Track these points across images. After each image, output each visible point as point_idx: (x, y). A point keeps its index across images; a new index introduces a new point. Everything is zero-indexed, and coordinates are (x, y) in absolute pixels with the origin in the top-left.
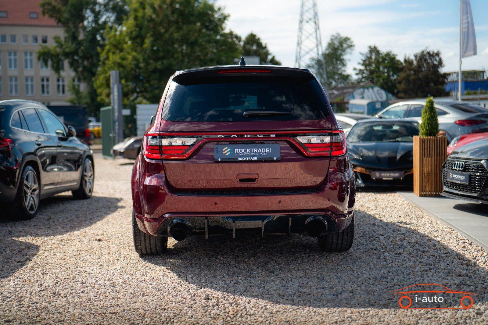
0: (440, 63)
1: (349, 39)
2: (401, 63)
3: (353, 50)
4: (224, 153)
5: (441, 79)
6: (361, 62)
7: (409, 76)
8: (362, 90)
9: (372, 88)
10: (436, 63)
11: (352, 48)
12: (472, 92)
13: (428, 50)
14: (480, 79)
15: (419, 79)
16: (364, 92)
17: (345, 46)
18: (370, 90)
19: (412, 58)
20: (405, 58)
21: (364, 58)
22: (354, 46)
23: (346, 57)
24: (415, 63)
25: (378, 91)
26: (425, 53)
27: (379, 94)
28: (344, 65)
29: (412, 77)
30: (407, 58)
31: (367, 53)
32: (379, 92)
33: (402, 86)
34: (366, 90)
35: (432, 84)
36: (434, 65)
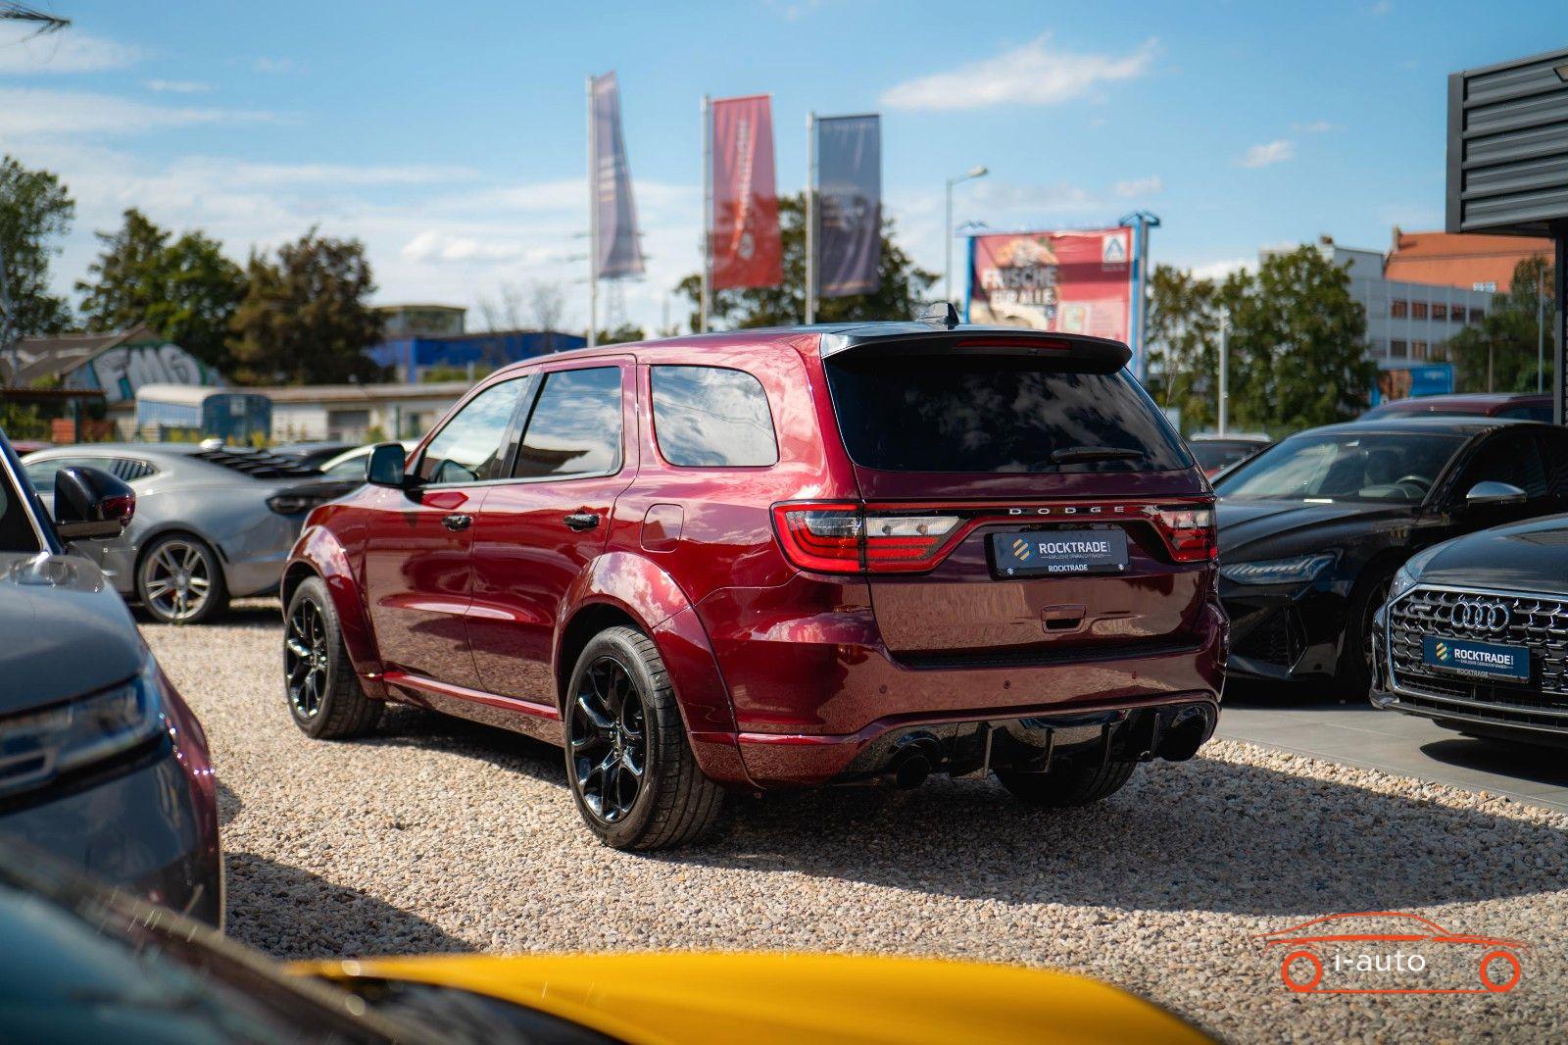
0: (364, 280)
1: (52, 180)
2: (238, 272)
3: (70, 217)
4: (1016, 554)
5: (369, 330)
6: (101, 263)
7: (267, 315)
8: (122, 353)
9: (157, 348)
10: (351, 277)
11: (68, 210)
12: (451, 371)
13: (319, 235)
14: (452, 332)
15: (299, 325)
16: (128, 358)
17: (40, 203)
18: (149, 353)
19: (273, 260)
20: (253, 254)
21: (108, 250)
22: (71, 203)
23: (47, 241)
24: (283, 273)
25: (173, 358)
26: (313, 245)
27: (176, 368)
28: (39, 267)
29: (278, 320)
30: (258, 256)
31: (122, 234)
32: (176, 362)
33: (248, 347)
34: (135, 355)
35: (340, 343)
36: (346, 284)
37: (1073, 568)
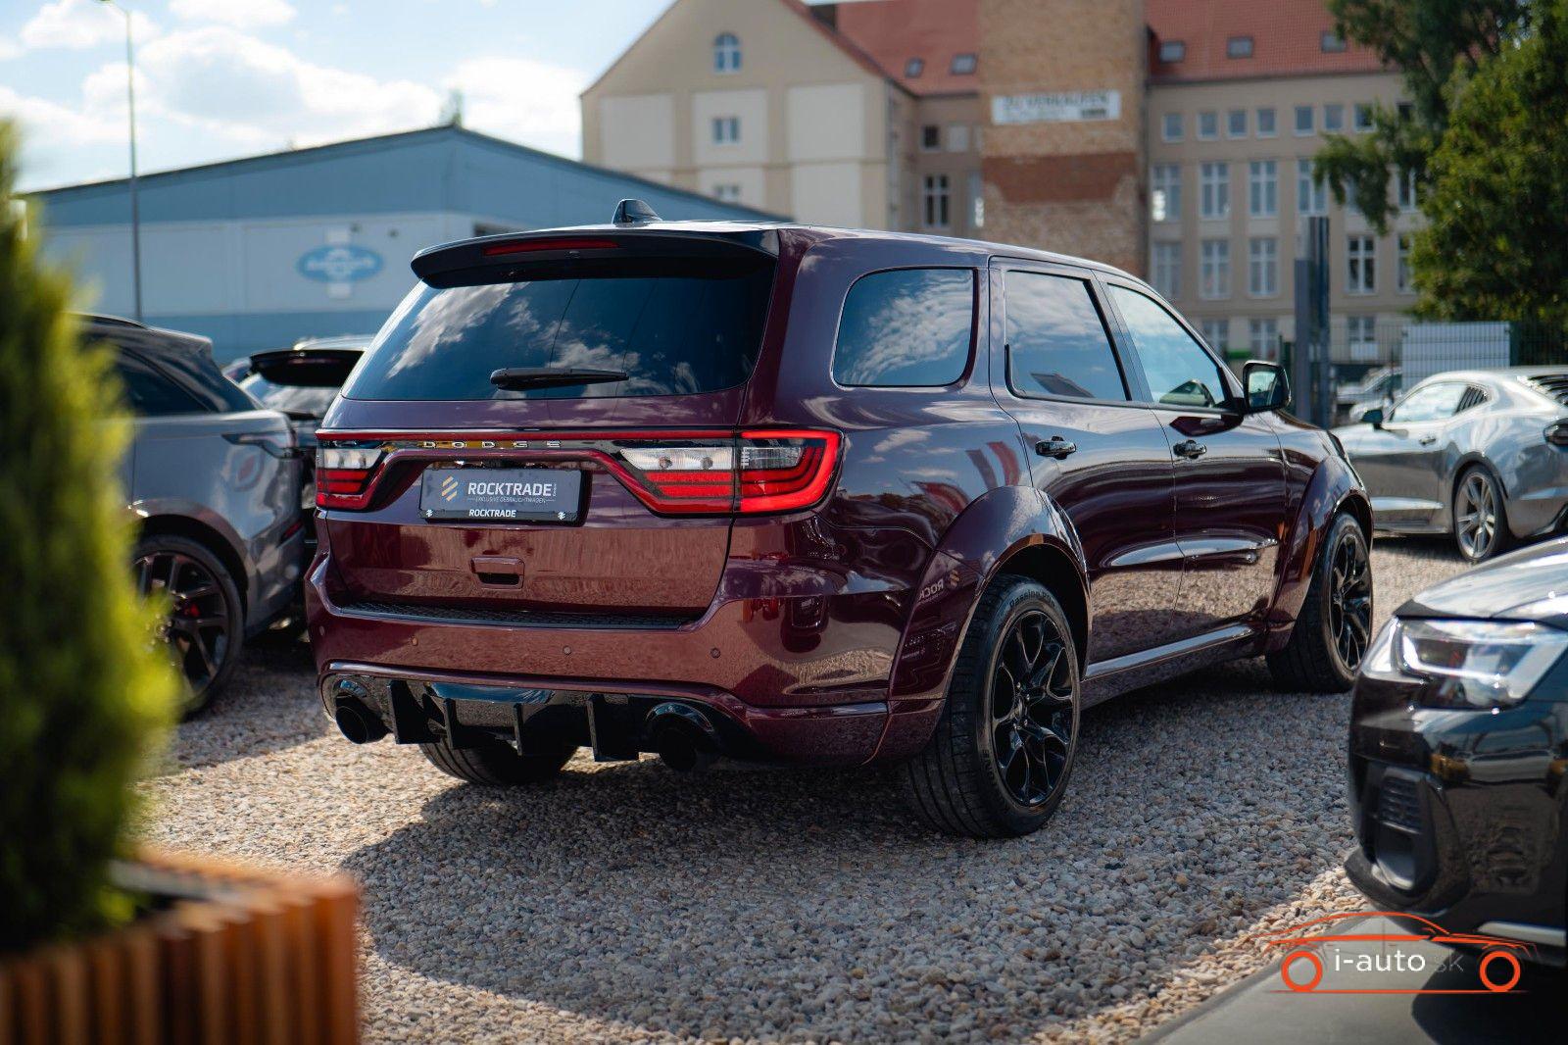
37: (498, 513)
